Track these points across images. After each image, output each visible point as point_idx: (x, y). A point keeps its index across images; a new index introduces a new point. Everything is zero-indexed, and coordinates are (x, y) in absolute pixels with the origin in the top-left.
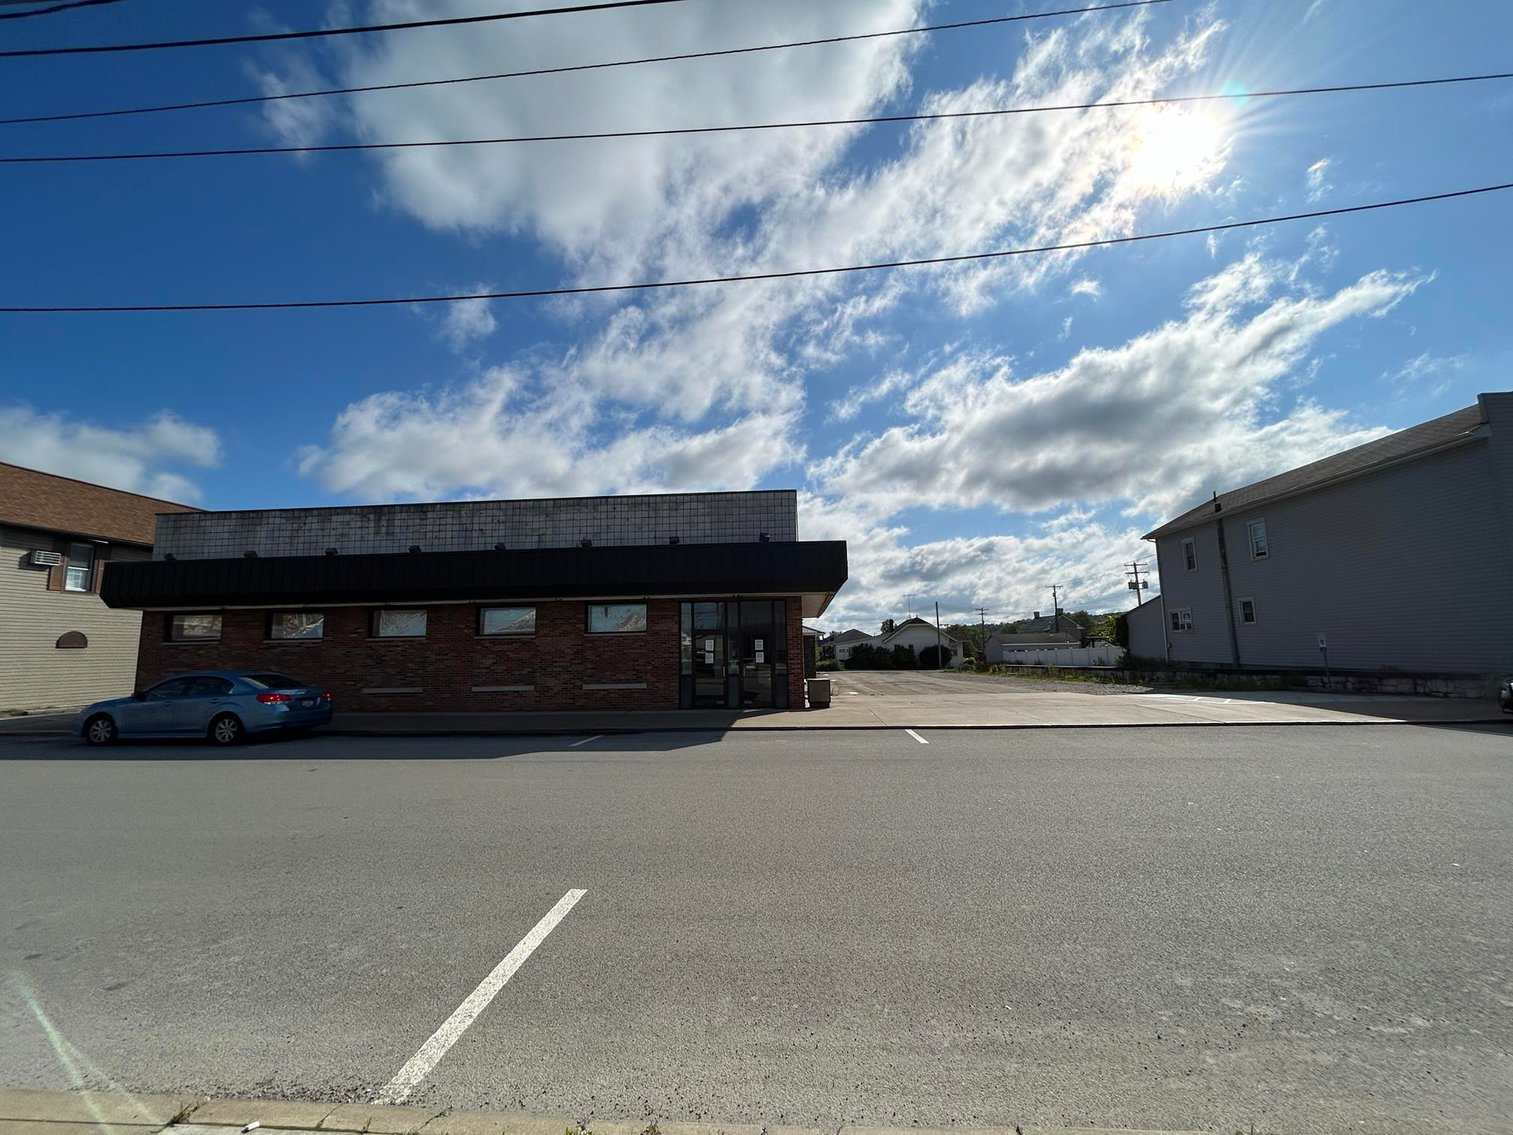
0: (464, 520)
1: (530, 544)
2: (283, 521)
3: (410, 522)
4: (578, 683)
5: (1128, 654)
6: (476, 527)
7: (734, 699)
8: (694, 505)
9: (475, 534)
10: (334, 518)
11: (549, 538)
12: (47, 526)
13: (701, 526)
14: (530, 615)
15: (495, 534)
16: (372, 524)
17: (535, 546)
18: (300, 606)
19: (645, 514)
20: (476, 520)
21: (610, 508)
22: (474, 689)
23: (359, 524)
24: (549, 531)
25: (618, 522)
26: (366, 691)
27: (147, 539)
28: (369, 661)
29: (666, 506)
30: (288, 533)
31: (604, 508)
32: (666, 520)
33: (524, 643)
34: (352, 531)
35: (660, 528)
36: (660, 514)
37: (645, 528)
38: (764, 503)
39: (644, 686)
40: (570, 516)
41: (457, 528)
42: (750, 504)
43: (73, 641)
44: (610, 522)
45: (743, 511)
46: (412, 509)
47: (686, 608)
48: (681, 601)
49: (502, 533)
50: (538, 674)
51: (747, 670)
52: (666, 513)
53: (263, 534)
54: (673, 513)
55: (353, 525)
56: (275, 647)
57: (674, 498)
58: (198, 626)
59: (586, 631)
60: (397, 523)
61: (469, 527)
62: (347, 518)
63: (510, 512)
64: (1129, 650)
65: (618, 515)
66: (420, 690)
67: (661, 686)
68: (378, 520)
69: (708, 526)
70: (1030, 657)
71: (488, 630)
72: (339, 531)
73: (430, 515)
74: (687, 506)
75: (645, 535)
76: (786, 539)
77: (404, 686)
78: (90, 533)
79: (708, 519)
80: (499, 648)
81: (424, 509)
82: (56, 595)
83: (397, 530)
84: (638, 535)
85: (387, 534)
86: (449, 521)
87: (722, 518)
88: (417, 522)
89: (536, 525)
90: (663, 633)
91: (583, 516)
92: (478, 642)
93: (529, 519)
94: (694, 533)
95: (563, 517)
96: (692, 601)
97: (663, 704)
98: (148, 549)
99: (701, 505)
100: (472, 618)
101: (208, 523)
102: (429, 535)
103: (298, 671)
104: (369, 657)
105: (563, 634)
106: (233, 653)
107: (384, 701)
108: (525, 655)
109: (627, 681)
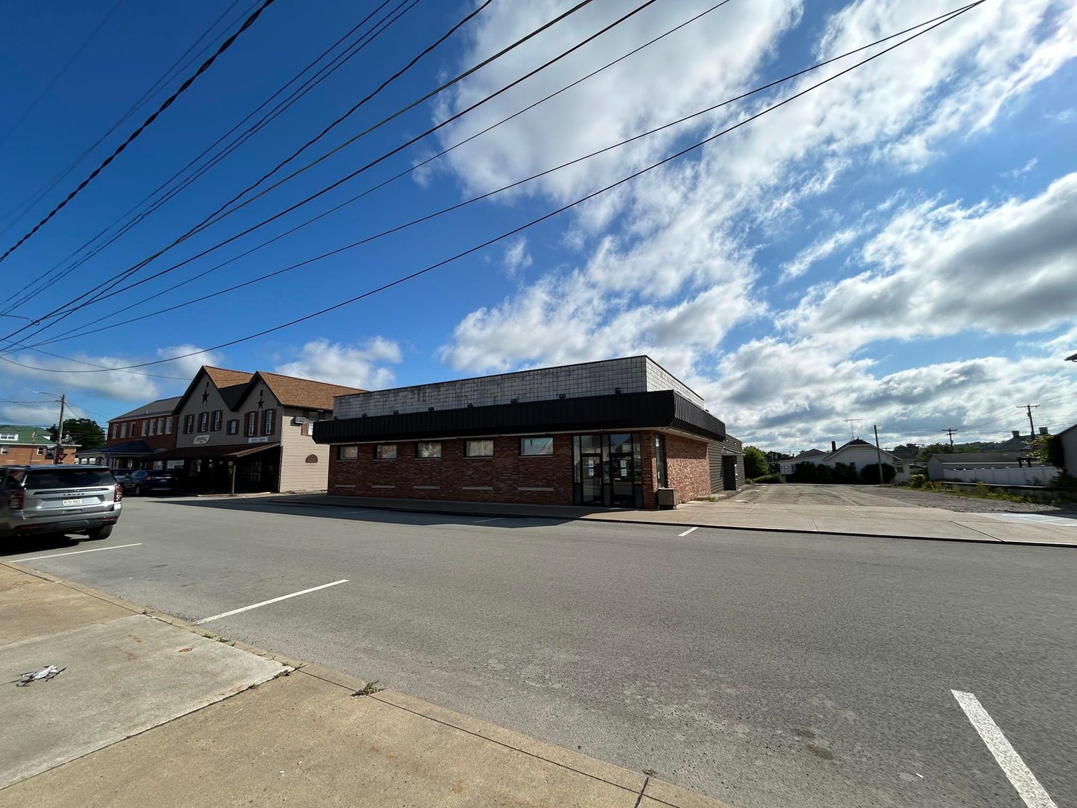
1: (489, 402)
3: (433, 394)
4: (516, 486)
5: (1064, 476)
6: (463, 394)
7: (607, 501)
8: (580, 372)
9: (463, 398)
10: (400, 394)
11: (499, 398)
12: (299, 405)
13: (584, 385)
14: (490, 445)
15: (472, 397)
16: (416, 396)
17: (492, 404)
18: (384, 442)
19: (551, 380)
20: (463, 390)
21: (531, 377)
22: (464, 488)
23: (411, 396)
24: (499, 394)
25: (536, 386)
26: (415, 487)
27: (331, 408)
28: (416, 471)
29: (563, 374)
30: (381, 403)
31: (528, 378)
32: (563, 383)
33: (488, 462)
34: (408, 401)
36: (560, 379)
37: (551, 389)
38: (624, 367)
39: (552, 489)
40: (510, 384)
41: (454, 395)
42: (615, 368)
43: (312, 459)
44: (532, 386)
45: (611, 373)
46: (434, 386)
47: (576, 438)
48: (572, 435)
49: (476, 397)
50: (494, 480)
51: (616, 481)
52: (563, 378)
53: (372, 404)
54: (567, 378)
55: (408, 397)
56: (378, 463)
57: (567, 368)
58: (352, 453)
59: (520, 454)
60: (427, 394)
61: (460, 395)
62: (405, 393)
63: (479, 384)
64: (1065, 471)
66: (438, 488)
67: (562, 489)
68: (419, 393)
69: (589, 385)
70: (966, 475)
71: (472, 454)
72: (402, 401)
73: (442, 389)
74: (576, 372)
76: (640, 390)
77: (431, 485)
78: (316, 407)
79: (588, 380)
80: (474, 464)
82: (305, 438)
83: (427, 399)
84: (547, 394)
85: (423, 401)
86: (451, 392)
87: (597, 379)
88: (436, 393)
89: (492, 391)
90: (562, 456)
91: (517, 383)
92: (465, 461)
93: (489, 387)
94: (580, 390)
95: (506, 385)
96: (580, 435)
97: (563, 502)
98: (331, 412)
99: (584, 371)
100: (462, 447)
102: (442, 400)
103: (387, 475)
104: (416, 469)
105: (508, 456)
106: (362, 466)
107: (423, 493)
108: (488, 469)
109: (542, 486)
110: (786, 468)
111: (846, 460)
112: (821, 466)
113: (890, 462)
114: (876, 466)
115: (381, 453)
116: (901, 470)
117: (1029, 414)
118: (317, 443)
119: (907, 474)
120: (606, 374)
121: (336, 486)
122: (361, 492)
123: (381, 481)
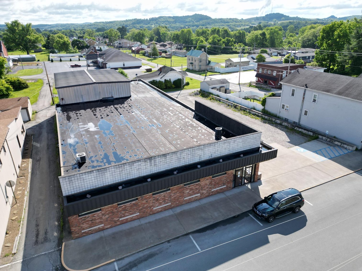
0: (178, 156)
2: (115, 169)
3: (162, 160)
4: (210, 190)
6: (182, 157)
7: (243, 183)
8: (239, 140)
9: (182, 159)
10: (135, 164)
11: (202, 156)
13: (240, 145)
15: (188, 158)
16: (149, 163)
19: (227, 145)
20: (182, 155)
21: (218, 145)
22: (185, 199)
23: (144, 164)
24: (203, 154)
25: (220, 148)
26: (154, 209)
28: (154, 201)
29: (232, 142)
32: (232, 145)
33: (197, 184)
34: (142, 167)
35: (230, 148)
36: (231, 144)
37: (227, 148)
38: (254, 137)
39: (225, 186)
40: (208, 149)
41: (176, 159)
42: (252, 137)
44: (218, 148)
45: (250, 140)
46: (162, 156)
49: (189, 157)
50: (200, 191)
51: (246, 176)
52: (232, 144)
53: (109, 175)
54: (234, 143)
55: (142, 165)
56: (122, 207)
57: (234, 139)
59: (212, 178)
60: (157, 161)
61: (180, 158)
62: (140, 163)
63: (192, 151)
64: (265, 107)
65: (220, 146)
66: (170, 204)
67: (229, 185)
69: (241, 145)
72: (138, 168)
73: (168, 157)
74: (237, 141)
75: (227, 150)
77: (165, 204)
79: (242, 143)
80: (190, 187)
81: (166, 155)
83: (157, 163)
86: (174, 157)
87: (245, 142)
88: (164, 159)
89: (199, 153)
90: (230, 174)
91: (211, 148)
92: (184, 187)
93: (197, 152)
94: (238, 147)
95: (206, 149)
101: (84, 176)
102: (168, 162)
103: (131, 210)
104: (154, 200)
105: (207, 179)
106: (108, 212)
107: (160, 209)
108: (197, 187)
109: (222, 186)
120: (248, 140)
121: (83, 231)
122: (110, 226)
123: (127, 214)
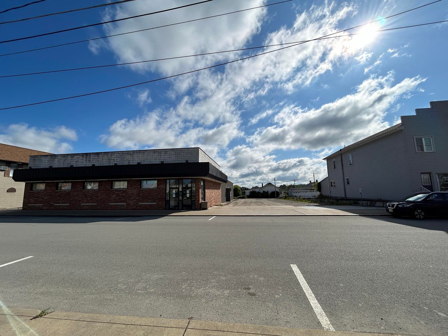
0: (109, 157)
1: (126, 163)
2: (62, 157)
3: (95, 158)
4: (138, 202)
5: (321, 194)
6: (112, 159)
7: (180, 207)
8: (171, 152)
9: (112, 161)
10: (75, 157)
11: (131, 162)
12: (4, 159)
13: (173, 158)
14: (126, 183)
15: (117, 160)
16: (85, 158)
17: (128, 164)
18: (63, 181)
19: (157, 155)
20: (112, 157)
21: (148, 153)
22: (110, 204)
24: (131, 160)
25: (150, 157)
26: (82, 204)
27: (28, 162)
29: (163, 152)
30: (63, 161)
31: (146, 153)
32: (163, 156)
33: (123, 191)
34: (79, 160)
35: (161, 158)
37: (157, 159)
38: (190, 151)
39: (155, 203)
40: (137, 155)
41: (107, 159)
42: (186, 152)
43: (12, 190)
44: (148, 157)
45: (184, 154)
46: (95, 154)
47: (168, 181)
48: (166, 180)
49: (119, 160)
50: (127, 200)
51: (185, 199)
52: (163, 154)
53: (56, 161)
54: (165, 154)
55: (80, 158)
56: (59, 192)
57: (165, 150)
58: (41, 187)
59: (141, 188)
60: (91, 158)
61: (110, 159)
62: (78, 156)
63: (121, 154)
64: (321, 193)
65: (150, 155)
66: (96, 204)
67: (160, 203)
68: (86, 157)
70: (298, 195)
71: (116, 187)
72: (76, 160)
73: (100, 155)
74: (169, 152)
75: (157, 161)
76: (196, 161)
77: (92, 203)
78: (16, 161)
79: (174, 156)
80: (117, 192)
81: (99, 154)
82: (7, 178)
83: (91, 160)
84: (155, 161)
85: (89, 161)
86: (105, 157)
87: (178, 155)
88: (97, 157)
89: (128, 158)
90: (161, 188)
91: (141, 155)
92: (112, 191)
93: (126, 156)
94: (171, 160)
95: (135, 156)
96: (170, 179)
97: (161, 209)
98: (27, 164)
99: (173, 152)
100: (110, 184)
101: (42, 158)
102: (100, 161)
103: (64, 199)
104: (83, 195)
105: (135, 188)
106: (48, 194)
107: (87, 207)
108: (124, 194)
109: (151, 202)
110: (247, 193)
111: (266, 190)
112: (258, 192)
113: (278, 190)
114: (275, 192)
115: (61, 187)
116: (281, 193)
117: (314, 176)
118: (16, 180)
119: (282, 195)
120: (182, 154)
121: (29, 205)
122: (46, 208)
123: (60, 201)
